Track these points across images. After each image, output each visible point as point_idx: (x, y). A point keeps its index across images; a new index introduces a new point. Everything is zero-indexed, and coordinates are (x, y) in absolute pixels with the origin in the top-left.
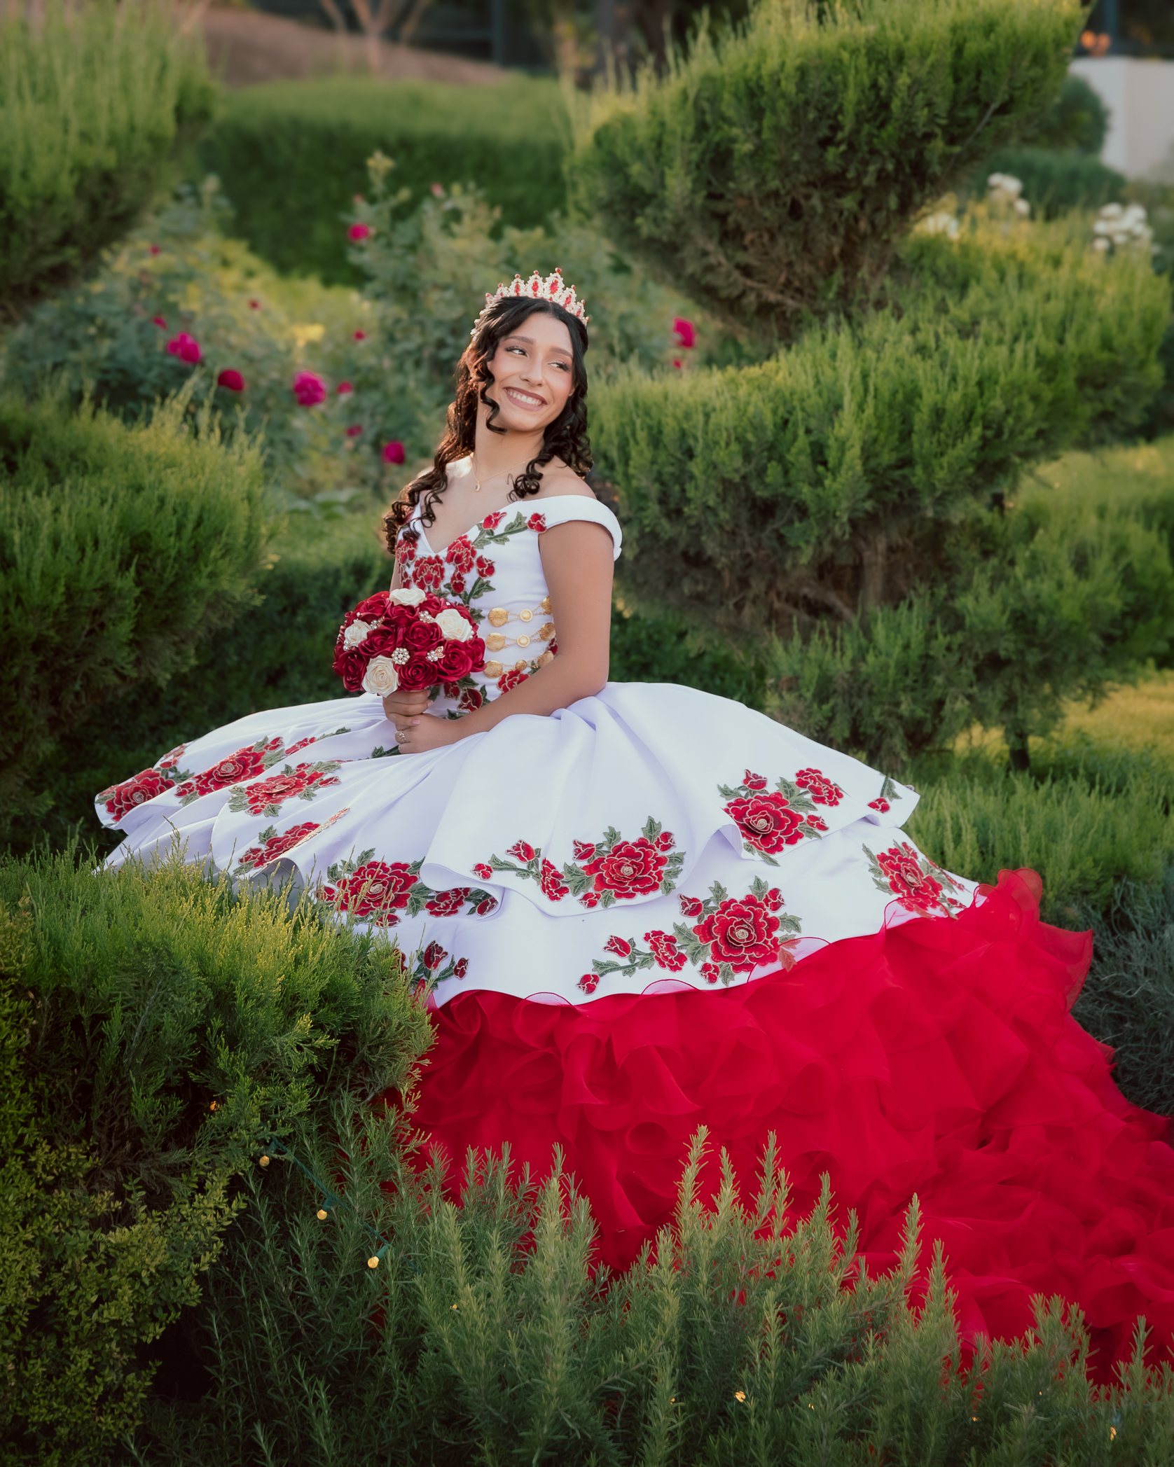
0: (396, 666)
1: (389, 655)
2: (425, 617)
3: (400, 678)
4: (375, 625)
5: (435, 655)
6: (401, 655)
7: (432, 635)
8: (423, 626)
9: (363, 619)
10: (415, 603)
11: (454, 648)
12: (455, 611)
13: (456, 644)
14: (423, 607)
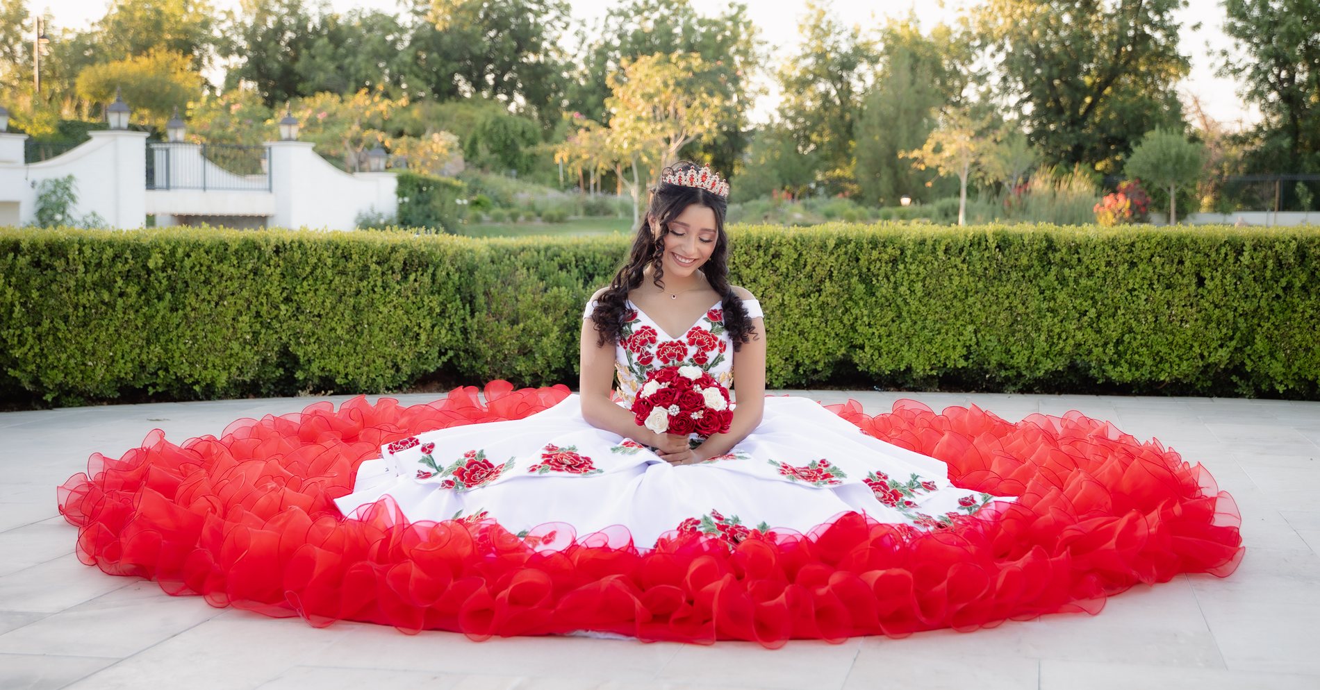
0: (669, 416)
1: (667, 407)
2: (697, 388)
3: (670, 425)
4: (664, 385)
5: (695, 416)
6: (674, 410)
7: (698, 401)
8: (693, 394)
9: (657, 380)
10: (693, 378)
11: (710, 413)
12: (717, 389)
13: (712, 411)
14: (697, 381)
